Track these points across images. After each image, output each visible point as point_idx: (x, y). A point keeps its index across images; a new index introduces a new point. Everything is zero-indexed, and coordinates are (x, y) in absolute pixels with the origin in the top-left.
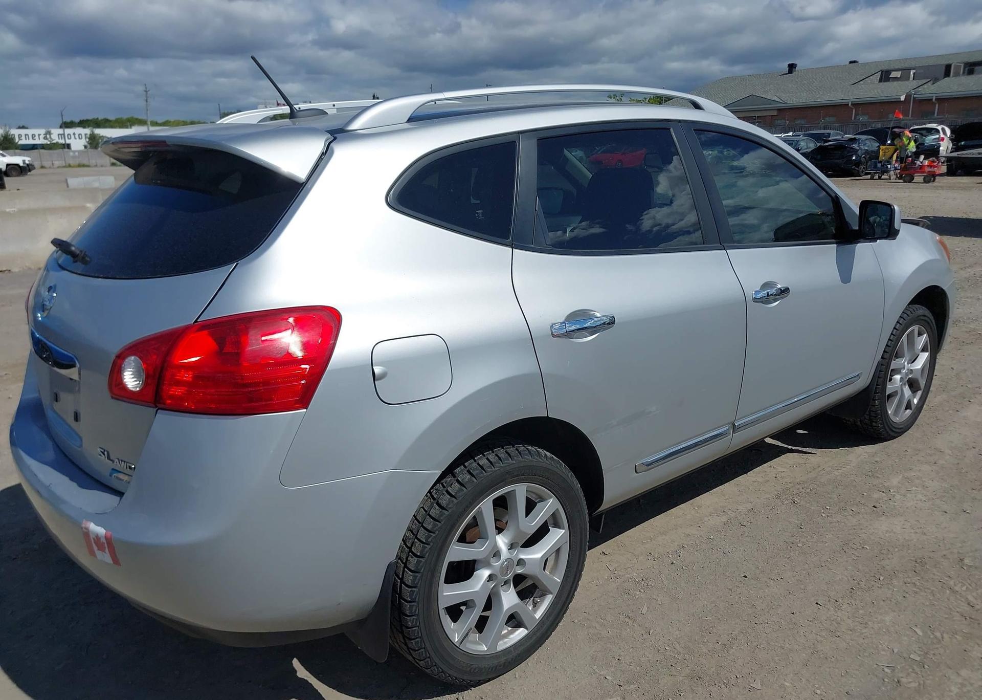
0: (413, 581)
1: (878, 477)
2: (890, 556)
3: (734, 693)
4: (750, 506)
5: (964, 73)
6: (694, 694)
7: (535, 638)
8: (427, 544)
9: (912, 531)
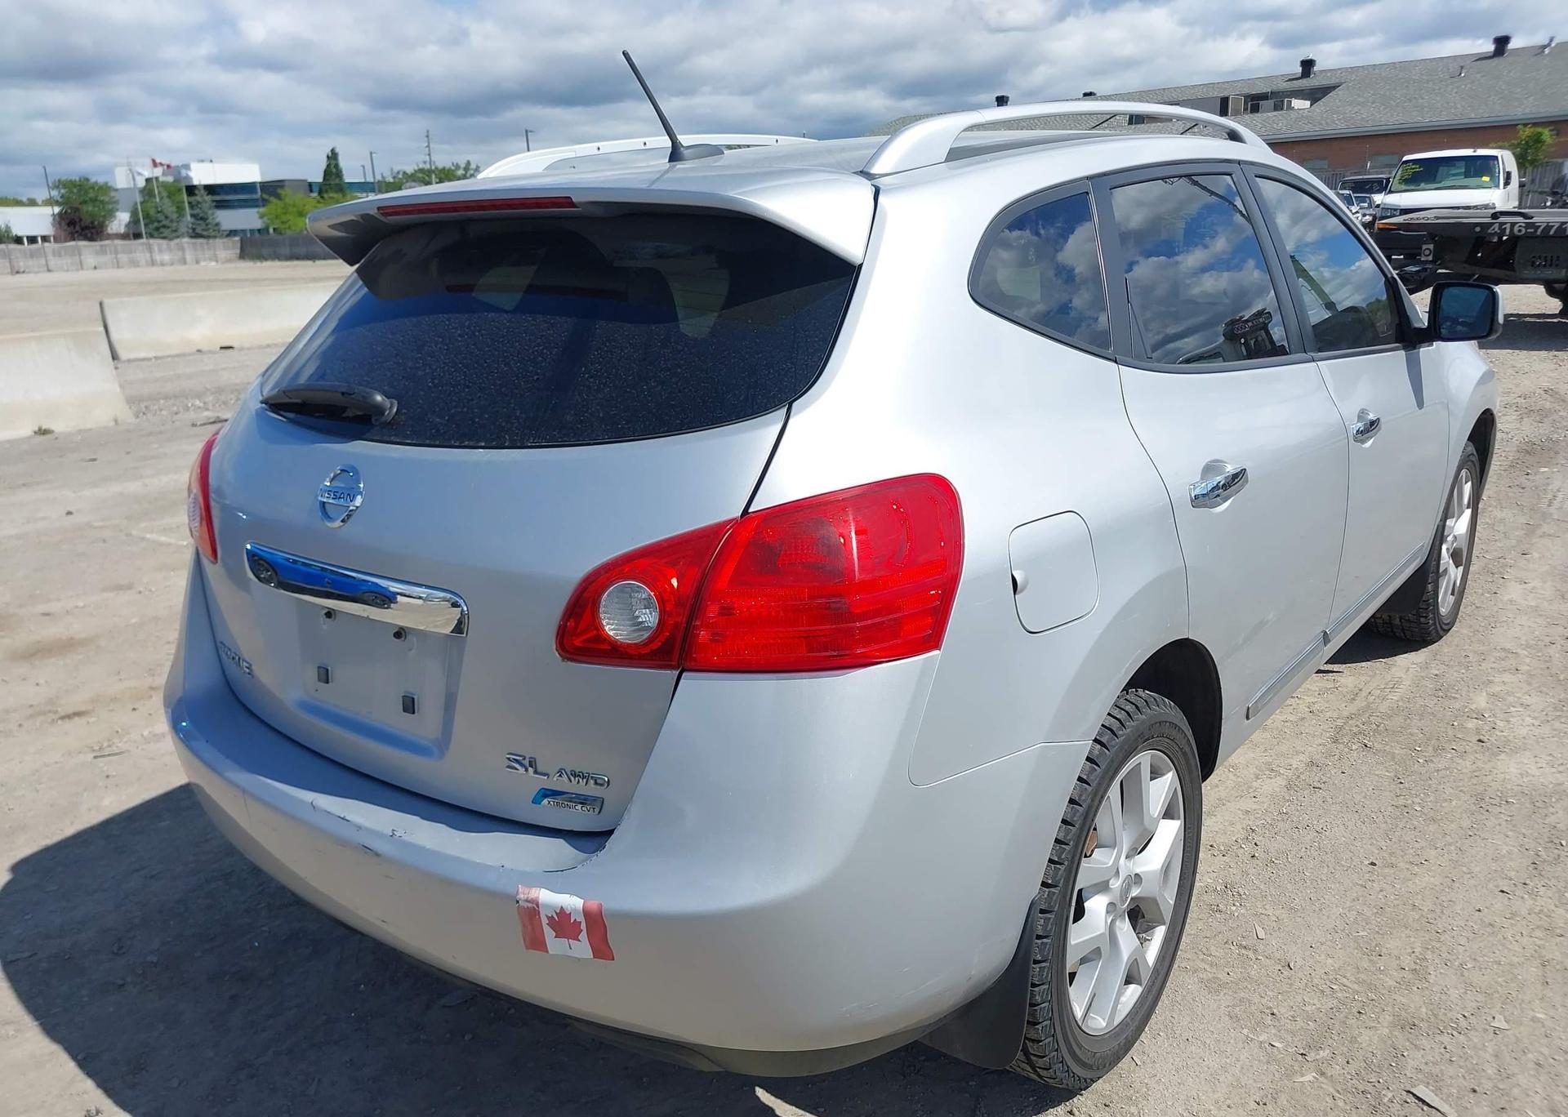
0: (1044, 927)
1: (1455, 698)
2: (1552, 810)
3: (1475, 1040)
4: (1305, 758)
5: (1245, 109)
6: (1422, 1051)
7: (1151, 997)
8: (1060, 864)
9: (1554, 770)
